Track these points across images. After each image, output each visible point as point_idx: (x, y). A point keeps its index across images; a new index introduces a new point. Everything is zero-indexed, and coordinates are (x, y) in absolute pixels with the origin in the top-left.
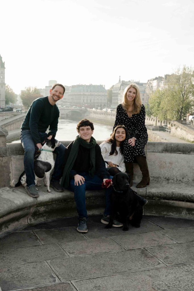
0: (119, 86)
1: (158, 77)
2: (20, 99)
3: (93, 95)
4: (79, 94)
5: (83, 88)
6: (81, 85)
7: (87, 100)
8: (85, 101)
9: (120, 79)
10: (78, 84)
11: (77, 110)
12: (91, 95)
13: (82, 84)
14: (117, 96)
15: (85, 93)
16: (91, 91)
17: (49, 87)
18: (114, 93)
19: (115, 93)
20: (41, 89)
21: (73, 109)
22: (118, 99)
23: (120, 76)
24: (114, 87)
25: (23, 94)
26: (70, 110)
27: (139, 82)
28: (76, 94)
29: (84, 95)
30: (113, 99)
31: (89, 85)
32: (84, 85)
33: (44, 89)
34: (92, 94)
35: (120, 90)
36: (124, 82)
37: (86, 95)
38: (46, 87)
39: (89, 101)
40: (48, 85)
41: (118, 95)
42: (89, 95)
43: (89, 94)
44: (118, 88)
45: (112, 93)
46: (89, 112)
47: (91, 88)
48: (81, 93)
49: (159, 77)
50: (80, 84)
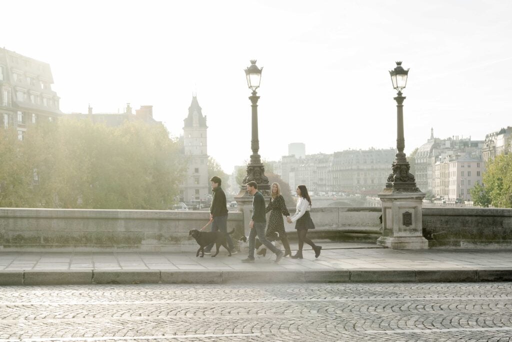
0: (429, 149)
1: (506, 128)
2: (235, 183)
3: (376, 169)
4: (350, 168)
5: (357, 156)
6: (353, 150)
7: (365, 180)
8: (362, 182)
9: (432, 134)
10: (346, 150)
11: (346, 201)
12: (372, 169)
13: (354, 149)
14: (425, 169)
15: (361, 167)
16: (372, 162)
17: (288, 157)
18: (418, 164)
19: (421, 164)
20: (275, 162)
21: (337, 199)
22: (426, 175)
23: (432, 129)
24: (418, 151)
25: (240, 174)
26: (333, 202)
27: (470, 139)
28: (342, 168)
29: (358, 170)
30: (417, 175)
31: (367, 149)
32: (358, 149)
33: (279, 162)
34: (374, 167)
35: (430, 157)
36: (437, 142)
37: (362, 170)
38: (284, 157)
39: (369, 182)
40: (287, 154)
41: (426, 167)
42: (368, 170)
43: (370, 167)
44: (426, 154)
45: (415, 164)
46: (369, 203)
47: (372, 156)
48: (354, 167)
49: (508, 127)
50: (351, 150)
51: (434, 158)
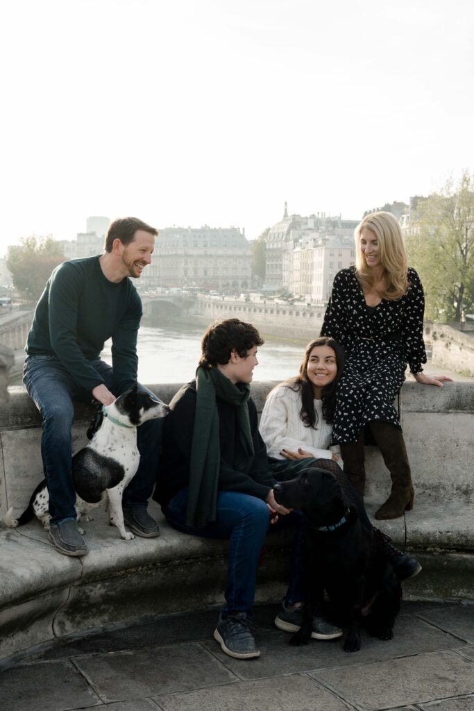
0: (286, 230)
1: (391, 203)
2: (7, 270)
3: (211, 256)
4: (174, 253)
5: (184, 236)
6: (179, 228)
7: (196, 271)
8: (191, 274)
9: (286, 210)
10: (169, 227)
11: (168, 300)
12: (206, 256)
13: (181, 226)
14: (279, 258)
15: (190, 252)
16: (205, 246)
17: (86, 234)
18: (269, 250)
19: (273, 249)
20: (66, 242)
21: (156, 297)
22: (281, 265)
23: (286, 203)
24: (271, 232)
25: (13, 257)
26: (150, 300)
27: (340, 218)
28: (163, 253)
29: (187, 256)
30: (268, 265)
31: (199, 227)
32: (186, 227)
33: (73, 242)
34: (208, 253)
35: (287, 240)
36: (297, 219)
37: (191, 256)
38: (80, 235)
39: (201, 274)
40: (85, 232)
41: (281, 255)
42: (200, 256)
43: (202, 252)
44: (281, 235)
45: (266, 249)
46: (202, 303)
47: (204, 236)
48: (180, 252)
49: (395, 202)
50: (176, 227)
51: (292, 242)
